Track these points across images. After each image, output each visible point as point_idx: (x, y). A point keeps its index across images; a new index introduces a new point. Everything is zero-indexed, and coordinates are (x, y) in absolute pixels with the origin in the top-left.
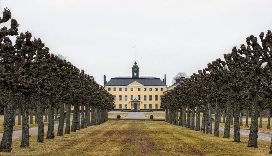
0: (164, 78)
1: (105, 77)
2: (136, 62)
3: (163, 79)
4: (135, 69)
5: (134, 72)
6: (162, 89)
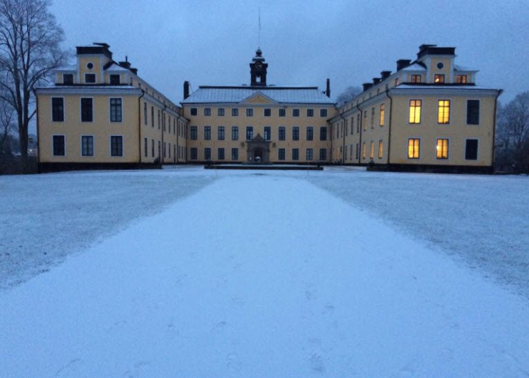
1: (186, 85)
2: (259, 50)
4: (259, 65)
5: (254, 74)
6: (324, 113)
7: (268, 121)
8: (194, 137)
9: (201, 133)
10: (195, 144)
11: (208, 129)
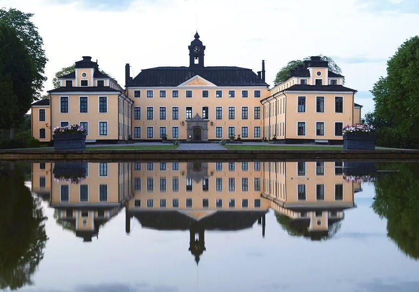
0: (261, 70)
1: (128, 67)
2: (197, 34)
3: (259, 73)
4: (197, 48)
5: (192, 56)
6: (257, 94)
7: (205, 102)
8: (138, 117)
9: (144, 113)
10: (137, 123)
11: (150, 110)
